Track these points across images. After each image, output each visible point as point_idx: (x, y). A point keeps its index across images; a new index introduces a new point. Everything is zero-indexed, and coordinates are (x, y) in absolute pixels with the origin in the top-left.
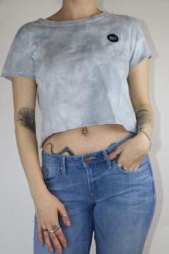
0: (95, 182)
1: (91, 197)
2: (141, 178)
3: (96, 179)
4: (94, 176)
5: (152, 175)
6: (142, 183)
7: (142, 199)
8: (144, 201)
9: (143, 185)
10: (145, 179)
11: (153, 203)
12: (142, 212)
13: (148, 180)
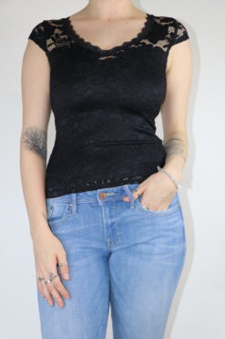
0: (113, 224)
1: (106, 243)
2: (170, 221)
3: (114, 220)
4: (111, 217)
5: (182, 218)
6: (171, 227)
7: (171, 247)
8: (173, 250)
9: (172, 230)
10: (175, 222)
11: (183, 253)
12: (169, 264)
13: (178, 224)
